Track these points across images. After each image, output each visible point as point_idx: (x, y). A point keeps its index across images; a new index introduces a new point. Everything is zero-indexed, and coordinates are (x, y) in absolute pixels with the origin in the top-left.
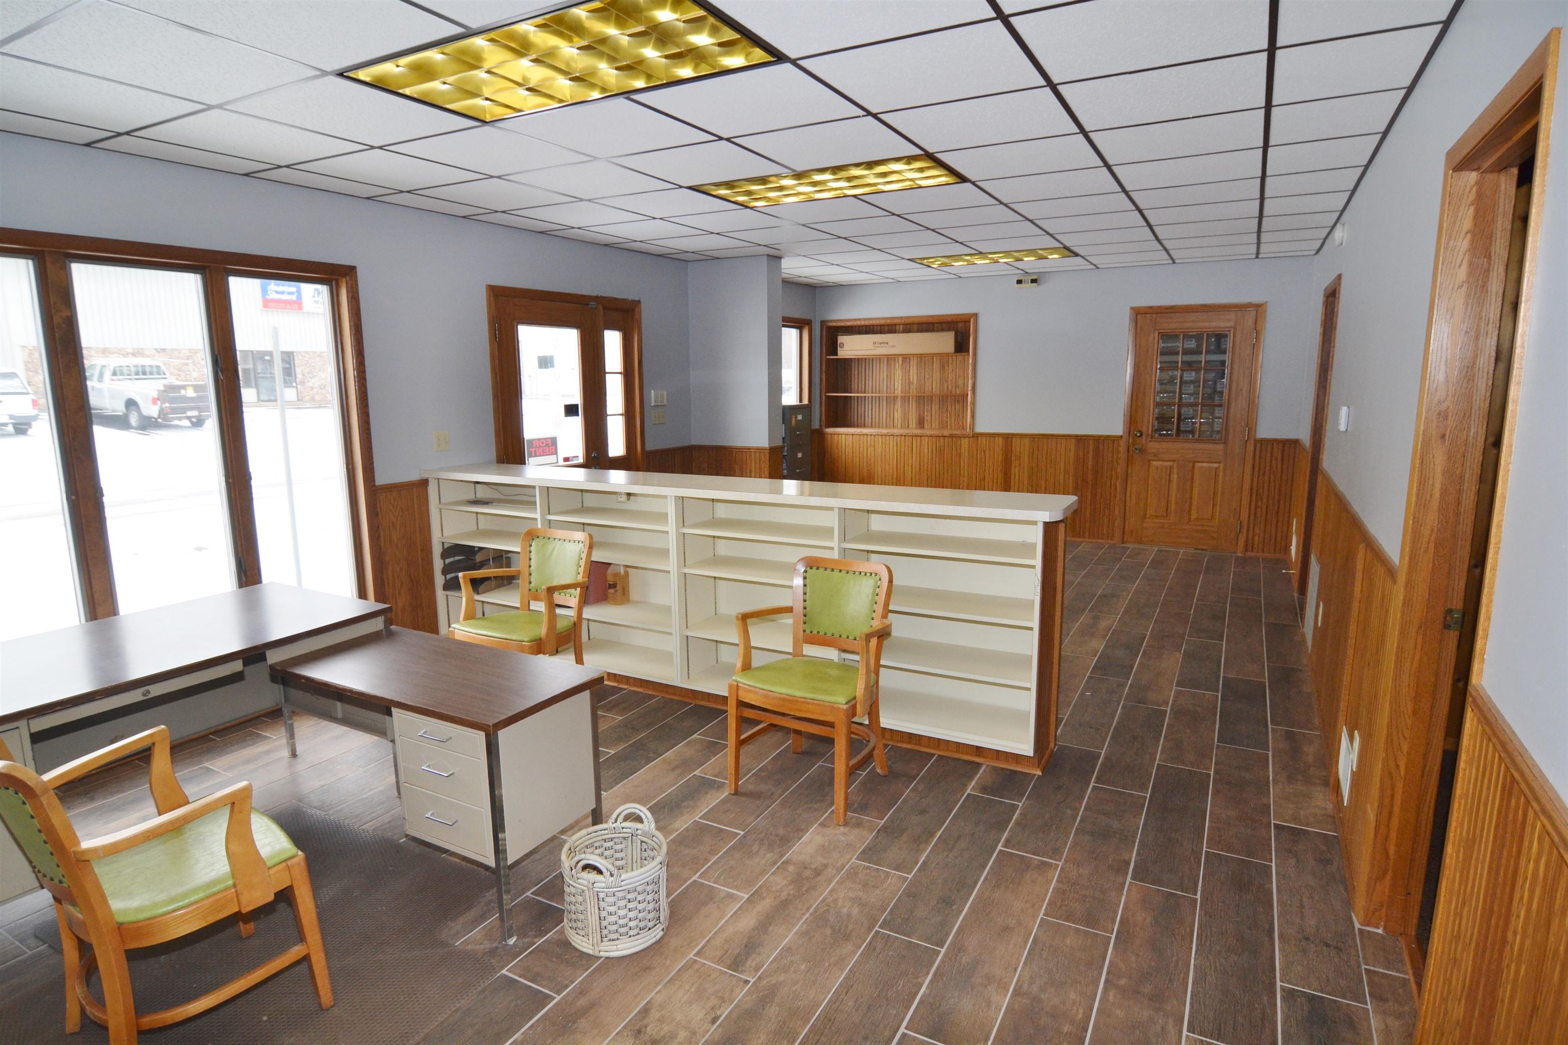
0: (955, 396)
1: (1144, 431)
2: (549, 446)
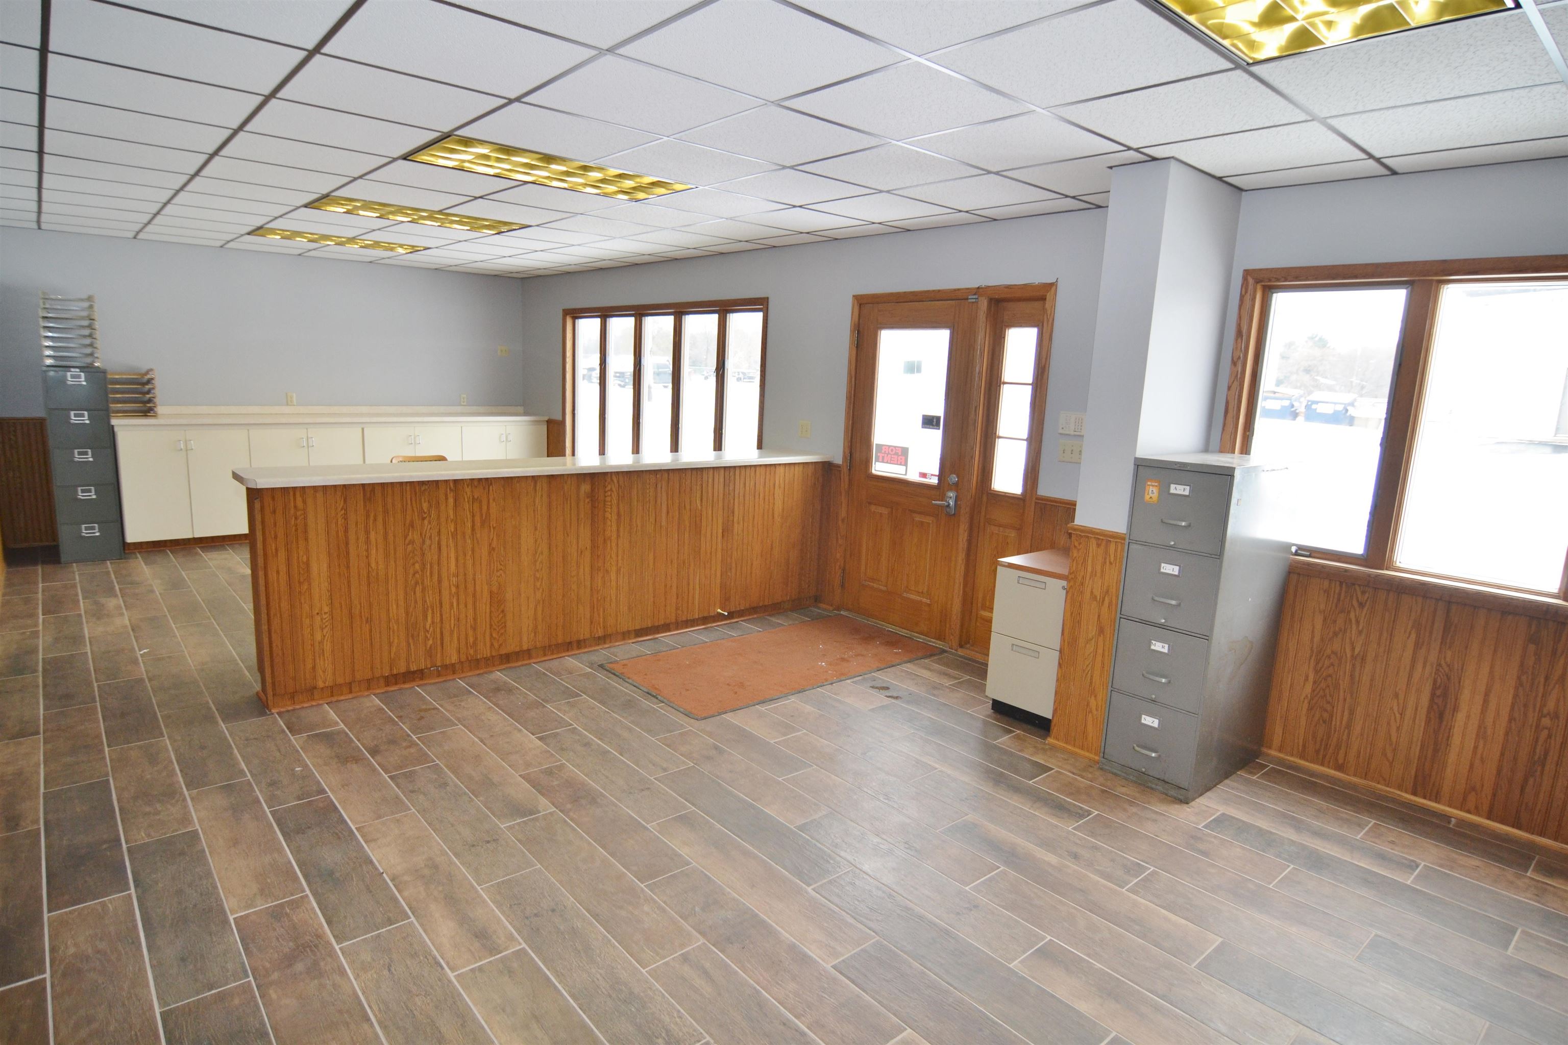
2: (898, 456)
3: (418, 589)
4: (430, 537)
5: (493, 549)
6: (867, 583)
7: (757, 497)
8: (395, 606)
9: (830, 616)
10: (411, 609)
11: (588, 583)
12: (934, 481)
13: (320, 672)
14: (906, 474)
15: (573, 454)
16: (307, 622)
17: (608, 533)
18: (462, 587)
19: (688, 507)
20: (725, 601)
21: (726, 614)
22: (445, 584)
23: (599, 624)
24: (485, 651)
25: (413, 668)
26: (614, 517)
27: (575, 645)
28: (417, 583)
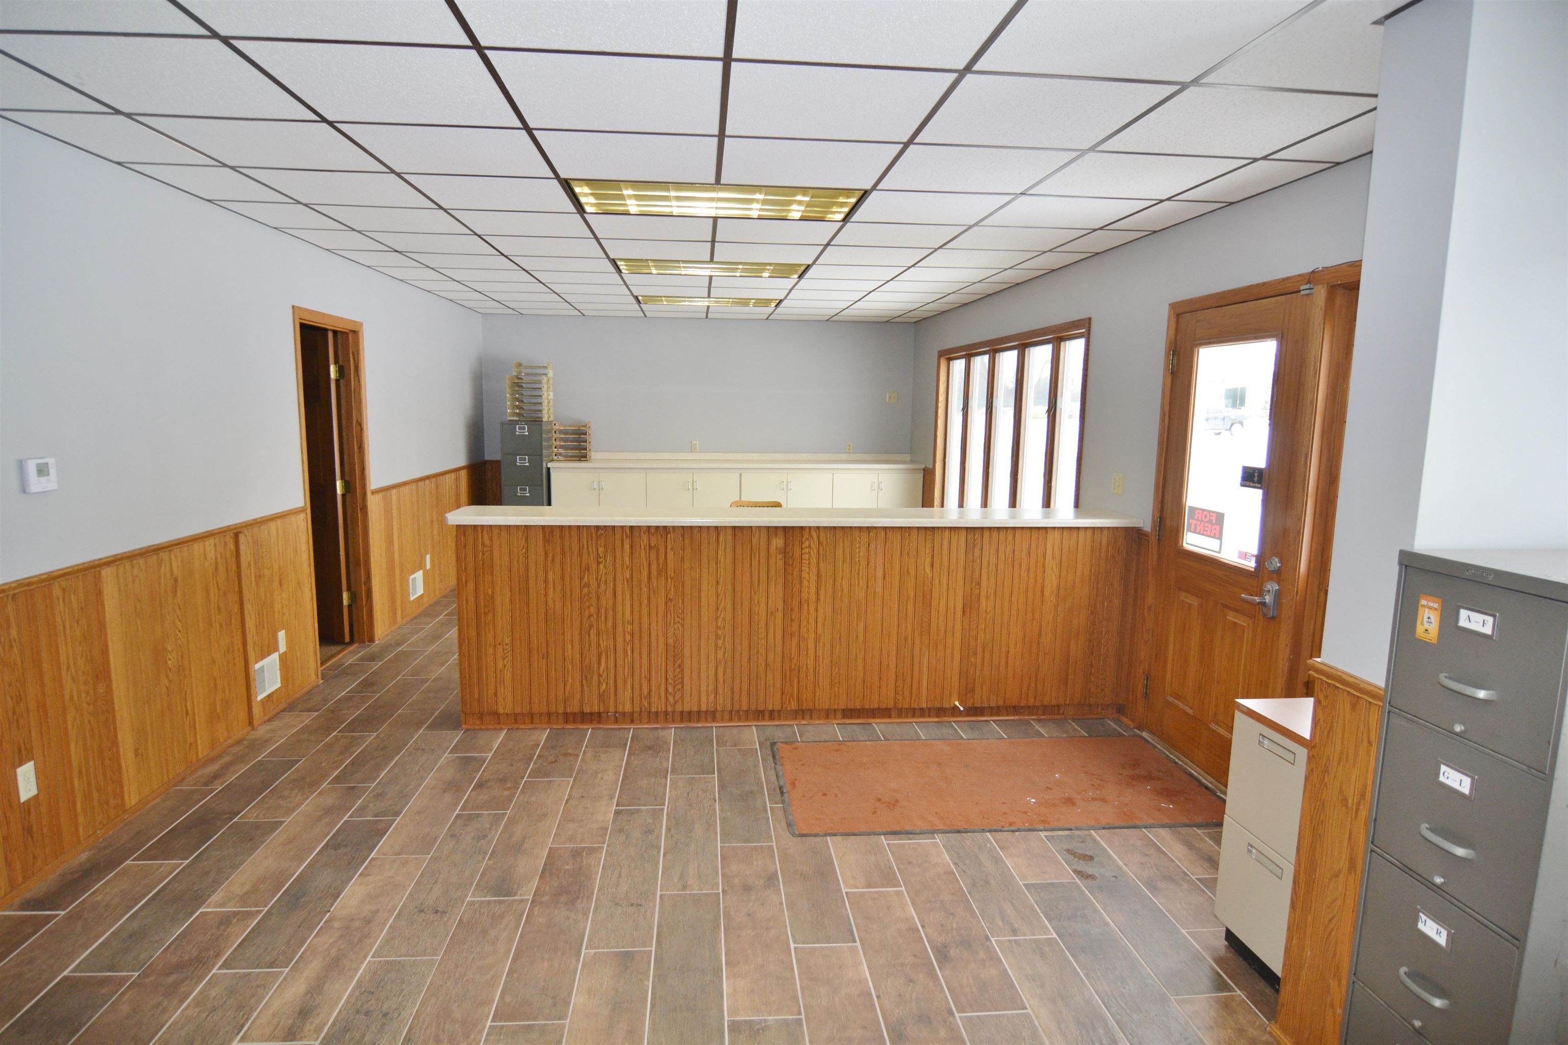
2: (1213, 524)
3: (592, 632)
4: (606, 582)
5: (671, 600)
6: (1171, 699)
7: (1016, 567)
8: (569, 646)
9: (1121, 735)
10: (585, 650)
11: (779, 649)
12: (1251, 564)
13: (500, 699)
14: (1219, 552)
15: (942, 506)
16: (491, 650)
17: (805, 595)
18: (637, 636)
19: (912, 572)
20: (967, 691)
21: (962, 709)
22: (620, 629)
23: (792, 695)
24: (658, 705)
25: (587, 709)
26: (813, 578)
27: (767, 715)
28: (591, 626)
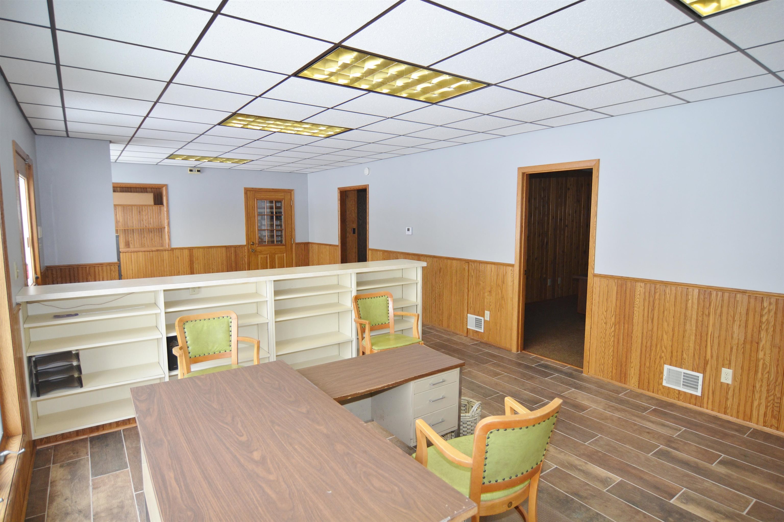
0: (149, 229)
1: (255, 242)
